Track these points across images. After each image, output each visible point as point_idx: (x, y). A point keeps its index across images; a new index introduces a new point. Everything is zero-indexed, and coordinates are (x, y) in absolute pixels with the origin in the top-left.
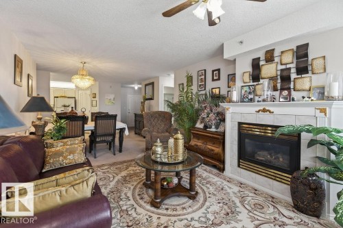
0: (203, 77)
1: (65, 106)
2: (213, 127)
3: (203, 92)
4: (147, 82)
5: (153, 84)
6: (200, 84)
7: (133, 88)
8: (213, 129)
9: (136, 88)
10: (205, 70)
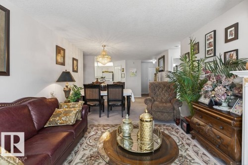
0: (212, 40)
1: (102, 78)
2: (224, 104)
3: (212, 59)
4: (160, 56)
5: (163, 57)
6: (207, 49)
7: (152, 62)
8: (224, 108)
9: (154, 62)
10: (215, 31)
